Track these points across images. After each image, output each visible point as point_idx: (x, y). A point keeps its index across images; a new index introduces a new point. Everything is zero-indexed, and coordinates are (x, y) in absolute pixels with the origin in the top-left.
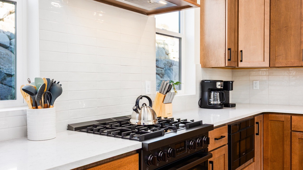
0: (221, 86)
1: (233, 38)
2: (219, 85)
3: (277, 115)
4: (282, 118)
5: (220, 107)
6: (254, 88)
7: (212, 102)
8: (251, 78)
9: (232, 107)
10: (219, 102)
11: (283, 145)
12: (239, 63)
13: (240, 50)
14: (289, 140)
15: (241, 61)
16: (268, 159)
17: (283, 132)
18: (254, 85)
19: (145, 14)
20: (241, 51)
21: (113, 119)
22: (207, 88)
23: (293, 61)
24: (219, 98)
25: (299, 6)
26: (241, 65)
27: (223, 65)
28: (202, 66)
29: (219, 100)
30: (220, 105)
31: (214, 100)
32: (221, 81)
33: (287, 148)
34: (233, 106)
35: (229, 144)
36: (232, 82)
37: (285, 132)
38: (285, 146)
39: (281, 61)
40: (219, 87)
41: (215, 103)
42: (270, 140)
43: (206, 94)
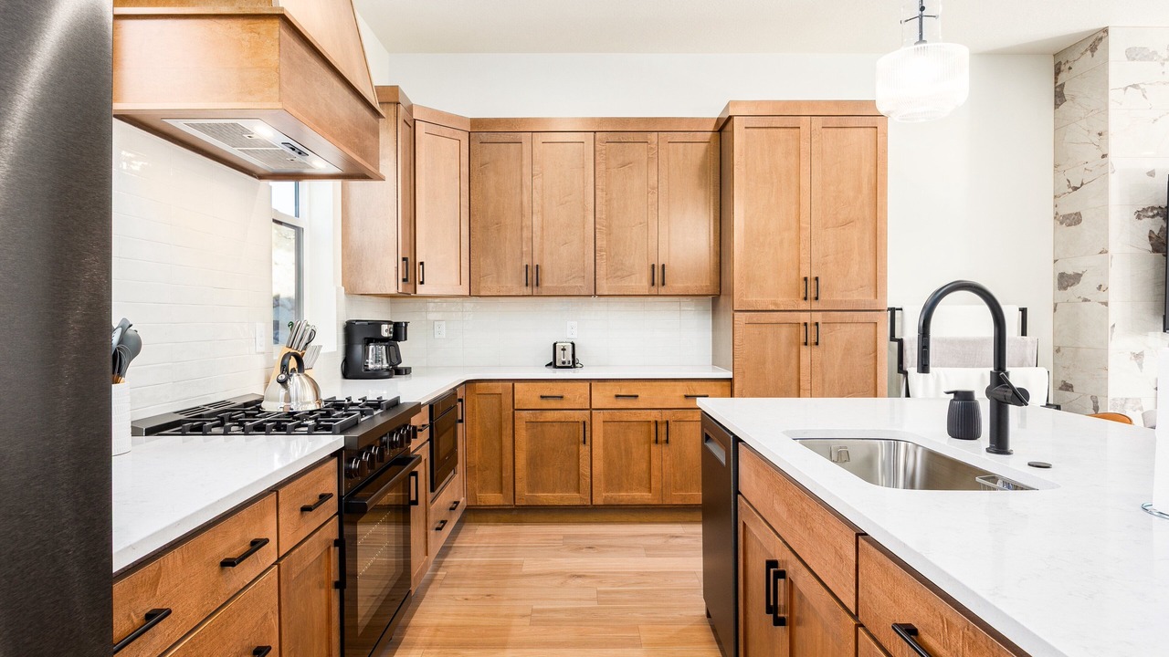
0: (390, 333)
1: (408, 238)
2: (385, 331)
3: (490, 384)
4: (499, 388)
5: (387, 374)
6: (437, 336)
7: (371, 366)
8: (432, 316)
9: (406, 374)
10: (385, 365)
11: (501, 435)
12: (418, 285)
13: (418, 261)
14: (510, 426)
15: (422, 283)
16: (475, 466)
17: (501, 414)
18: (436, 329)
19: (255, 177)
20: (422, 263)
21: (207, 408)
22: (359, 337)
23: (509, 285)
24: (384, 357)
25: (518, 190)
26: (421, 290)
27: (393, 291)
28: (345, 290)
29: (385, 361)
30: (387, 370)
31: (376, 361)
32: (389, 322)
33: (507, 442)
34: (407, 371)
35: (431, 439)
36: (406, 324)
37: (503, 414)
38: (504, 438)
39: (489, 286)
40: (385, 334)
41: (378, 366)
42: (477, 432)
43: (359, 349)
